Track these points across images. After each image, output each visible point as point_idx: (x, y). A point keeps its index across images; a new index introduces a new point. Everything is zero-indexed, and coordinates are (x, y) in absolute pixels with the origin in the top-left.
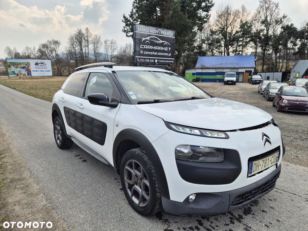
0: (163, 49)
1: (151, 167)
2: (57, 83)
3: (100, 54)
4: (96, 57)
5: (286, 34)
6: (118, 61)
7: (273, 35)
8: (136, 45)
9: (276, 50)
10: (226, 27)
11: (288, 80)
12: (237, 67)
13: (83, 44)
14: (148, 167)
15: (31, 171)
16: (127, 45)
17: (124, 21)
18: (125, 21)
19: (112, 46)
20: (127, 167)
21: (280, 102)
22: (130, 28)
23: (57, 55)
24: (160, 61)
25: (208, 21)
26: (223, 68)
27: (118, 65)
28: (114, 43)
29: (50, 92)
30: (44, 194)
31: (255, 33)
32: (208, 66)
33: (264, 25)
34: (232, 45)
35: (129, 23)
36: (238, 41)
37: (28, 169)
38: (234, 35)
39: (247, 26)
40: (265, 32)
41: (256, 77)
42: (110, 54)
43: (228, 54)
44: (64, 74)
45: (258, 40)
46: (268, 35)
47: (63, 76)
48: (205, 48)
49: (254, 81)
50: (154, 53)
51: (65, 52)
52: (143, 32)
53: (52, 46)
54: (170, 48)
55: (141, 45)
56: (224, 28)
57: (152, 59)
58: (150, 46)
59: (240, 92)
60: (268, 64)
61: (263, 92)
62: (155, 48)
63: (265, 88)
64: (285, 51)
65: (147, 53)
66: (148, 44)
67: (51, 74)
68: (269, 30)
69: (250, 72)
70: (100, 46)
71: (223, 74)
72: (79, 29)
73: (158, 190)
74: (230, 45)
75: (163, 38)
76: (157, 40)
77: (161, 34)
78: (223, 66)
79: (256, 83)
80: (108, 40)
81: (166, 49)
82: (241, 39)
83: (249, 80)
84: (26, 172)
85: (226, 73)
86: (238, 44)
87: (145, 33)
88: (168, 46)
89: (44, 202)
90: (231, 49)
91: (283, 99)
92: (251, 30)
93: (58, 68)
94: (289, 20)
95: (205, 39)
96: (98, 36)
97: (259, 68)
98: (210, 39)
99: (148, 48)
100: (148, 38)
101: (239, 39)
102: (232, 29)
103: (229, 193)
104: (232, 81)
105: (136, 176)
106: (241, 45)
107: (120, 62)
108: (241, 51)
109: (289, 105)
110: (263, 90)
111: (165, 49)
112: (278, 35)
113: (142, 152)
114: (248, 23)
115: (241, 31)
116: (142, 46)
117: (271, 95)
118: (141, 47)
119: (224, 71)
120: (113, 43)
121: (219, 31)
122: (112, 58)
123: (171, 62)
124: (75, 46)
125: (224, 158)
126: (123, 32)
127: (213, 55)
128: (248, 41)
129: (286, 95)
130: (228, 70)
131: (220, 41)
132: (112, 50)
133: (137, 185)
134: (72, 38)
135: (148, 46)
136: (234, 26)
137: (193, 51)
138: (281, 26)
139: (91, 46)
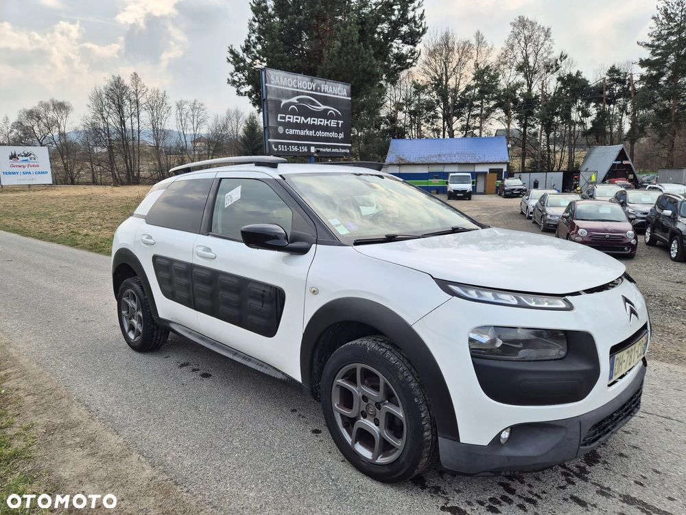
0: (327, 124)
1: (407, 377)
2: (65, 200)
3: (166, 133)
4: (157, 140)
5: (567, 92)
6: (209, 150)
7: (542, 95)
8: (269, 115)
9: (548, 126)
10: (444, 77)
11: (576, 187)
12: (472, 162)
13: (125, 111)
14: (401, 377)
15: (87, 406)
16: (228, 112)
17: (231, 60)
18: (234, 60)
19: (196, 114)
20: (340, 381)
21: (573, 234)
22: (244, 75)
23: (62, 135)
24: (321, 149)
25: (414, 64)
26: (444, 164)
27: (210, 157)
28: (199, 108)
29: (54, 222)
30: (141, 453)
31: (504, 90)
32: (412, 160)
33: (523, 73)
34: (459, 115)
35: (242, 64)
36: (471, 107)
37: (78, 400)
38: (463, 93)
39: (489, 75)
40: (525, 89)
41: (512, 183)
42: (188, 132)
43: (451, 135)
44: (80, 180)
45: (512, 104)
46: (531, 95)
47: (78, 184)
48: (403, 121)
49: (507, 191)
50: (307, 133)
51: (81, 128)
52: (282, 86)
53: (51, 114)
54: (341, 122)
55: (279, 115)
56: (441, 79)
57: (304, 145)
58: (299, 117)
59: (484, 214)
60: (533, 156)
61: (531, 213)
62: (310, 121)
63: (537, 206)
64: (566, 128)
65: (291, 132)
66: (293, 113)
67: (48, 179)
68: (533, 85)
69: (499, 172)
70: (165, 115)
71: (445, 176)
72: (117, 76)
73: (427, 425)
74: (455, 115)
75: (325, 100)
76: (313, 103)
77: (320, 92)
78: (444, 158)
79: (512, 194)
80: (186, 102)
81: (332, 123)
82: (477, 103)
83: (497, 188)
84: (74, 409)
85: (451, 174)
86: (473, 113)
87: (287, 88)
88: (337, 117)
89: (147, 471)
90: (457, 124)
91: (578, 228)
92: (497, 84)
93: (65, 165)
94: (570, 64)
95: (401, 101)
96: (161, 92)
97: (516, 164)
98: (412, 102)
99: (295, 121)
100: (294, 100)
101: (474, 103)
102: (458, 80)
103: (578, 421)
104: (464, 192)
105: (365, 398)
106: (477, 115)
107: (214, 151)
108: (478, 127)
109: (590, 240)
110: (531, 209)
111: (330, 123)
112: (552, 95)
113: (379, 345)
114: (491, 70)
115: (476, 86)
116: (281, 118)
117: (550, 220)
118: (279, 120)
119: (447, 169)
120: (197, 108)
121: (432, 84)
122: (195, 141)
123: (343, 151)
124: (105, 115)
125: (566, 350)
126: (229, 85)
127: (421, 137)
128: (491, 106)
129: (583, 220)
130: (455, 169)
131: (434, 106)
132: (195, 124)
133: (365, 417)
134: (99, 96)
135: (295, 117)
136: (461, 75)
137: (378, 127)
138: (556, 76)
139: (145, 116)
